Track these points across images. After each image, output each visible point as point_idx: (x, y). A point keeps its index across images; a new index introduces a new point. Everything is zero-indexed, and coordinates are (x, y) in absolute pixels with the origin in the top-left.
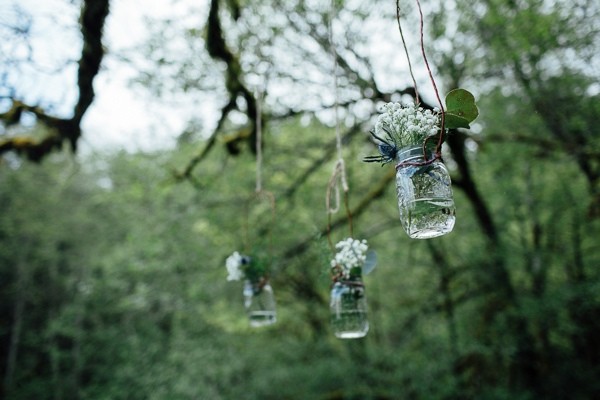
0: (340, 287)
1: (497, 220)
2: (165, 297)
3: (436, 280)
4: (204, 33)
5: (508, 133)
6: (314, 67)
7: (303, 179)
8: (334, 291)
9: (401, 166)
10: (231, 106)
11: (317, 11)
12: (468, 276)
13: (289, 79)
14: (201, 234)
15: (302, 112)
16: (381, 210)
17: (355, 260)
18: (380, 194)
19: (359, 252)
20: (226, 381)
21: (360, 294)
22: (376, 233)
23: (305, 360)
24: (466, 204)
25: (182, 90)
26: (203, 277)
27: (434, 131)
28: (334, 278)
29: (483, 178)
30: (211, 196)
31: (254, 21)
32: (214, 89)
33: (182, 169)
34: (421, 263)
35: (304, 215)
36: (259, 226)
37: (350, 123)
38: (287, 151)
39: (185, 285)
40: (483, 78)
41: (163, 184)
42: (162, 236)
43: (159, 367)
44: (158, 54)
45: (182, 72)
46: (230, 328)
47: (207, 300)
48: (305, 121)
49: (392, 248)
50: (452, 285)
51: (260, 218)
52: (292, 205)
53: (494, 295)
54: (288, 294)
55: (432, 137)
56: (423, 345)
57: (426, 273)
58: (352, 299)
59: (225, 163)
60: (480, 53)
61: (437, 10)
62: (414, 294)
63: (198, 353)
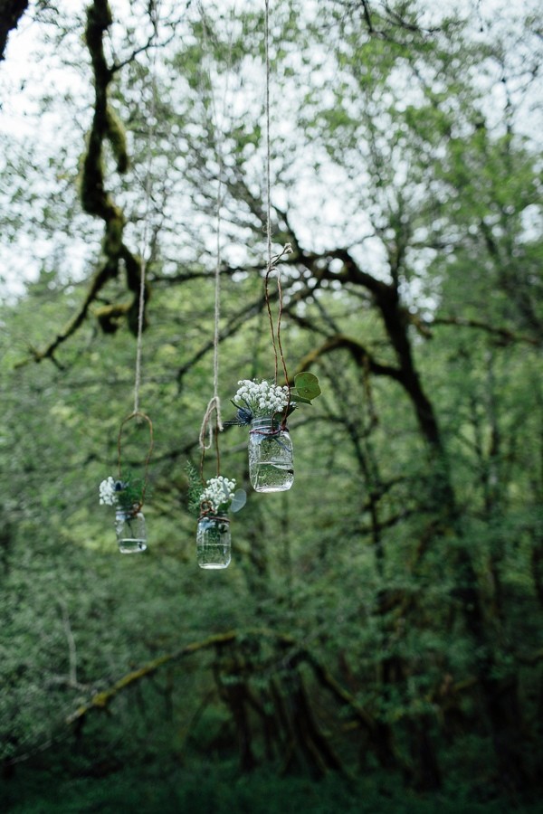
0: (208, 522)
8: (201, 524)
17: (224, 496)
19: (229, 490)
21: (226, 529)
27: (280, 409)
28: (203, 512)
55: (279, 412)
58: (218, 533)
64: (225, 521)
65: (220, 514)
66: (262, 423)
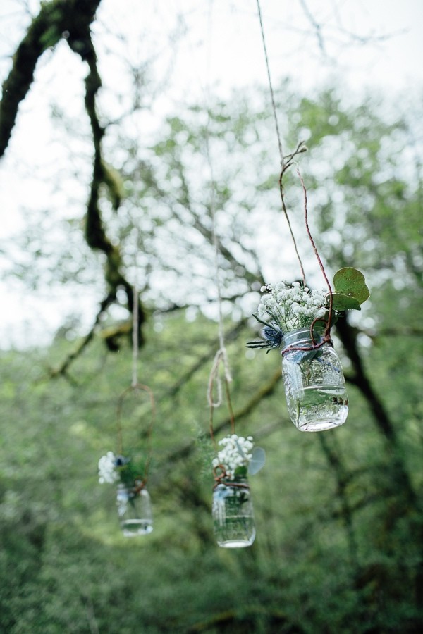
0: (224, 489)
1: (394, 418)
2: (37, 507)
3: (332, 485)
4: (83, 224)
5: (402, 327)
6: (199, 260)
7: (188, 377)
8: (216, 494)
9: (287, 351)
10: (111, 298)
11: (201, 203)
12: (365, 479)
13: (172, 273)
14: (78, 438)
15: (187, 306)
16: (272, 410)
17: (240, 459)
18: (269, 393)
19: (245, 450)
20: (103, 601)
21: (246, 497)
22: (266, 434)
23: (192, 576)
24: (361, 402)
25: (60, 283)
26: (79, 484)
27: (322, 312)
28: (217, 479)
29: (378, 374)
30: (88, 395)
31: (137, 213)
32: (93, 281)
33: (57, 366)
34: (315, 466)
35: (189, 416)
36: (141, 428)
37: (237, 317)
38: (170, 348)
39: (59, 494)
40: (373, 270)
41: (36, 383)
42: (36, 439)
43: (29, 587)
44: (35, 246)
45: (60, 264)
46: (109, 541)
47: (84, 510)
48: (190, 315)
49: (284, 451)
50: (349, 489)
51: (142, 419)
52: (176, 404)
53: (394, 500)
54: (172, 503)
55: (320, 319)
56: (320, 556)
57: (321, 477)
58: (237, 503)
59: (104, 359)
60: (370, 245)
61: (325, 202)
62: (308, 500)
63: (73, 569)
64: (245, 488)
65: (237, 479)
66: (300, 337)
